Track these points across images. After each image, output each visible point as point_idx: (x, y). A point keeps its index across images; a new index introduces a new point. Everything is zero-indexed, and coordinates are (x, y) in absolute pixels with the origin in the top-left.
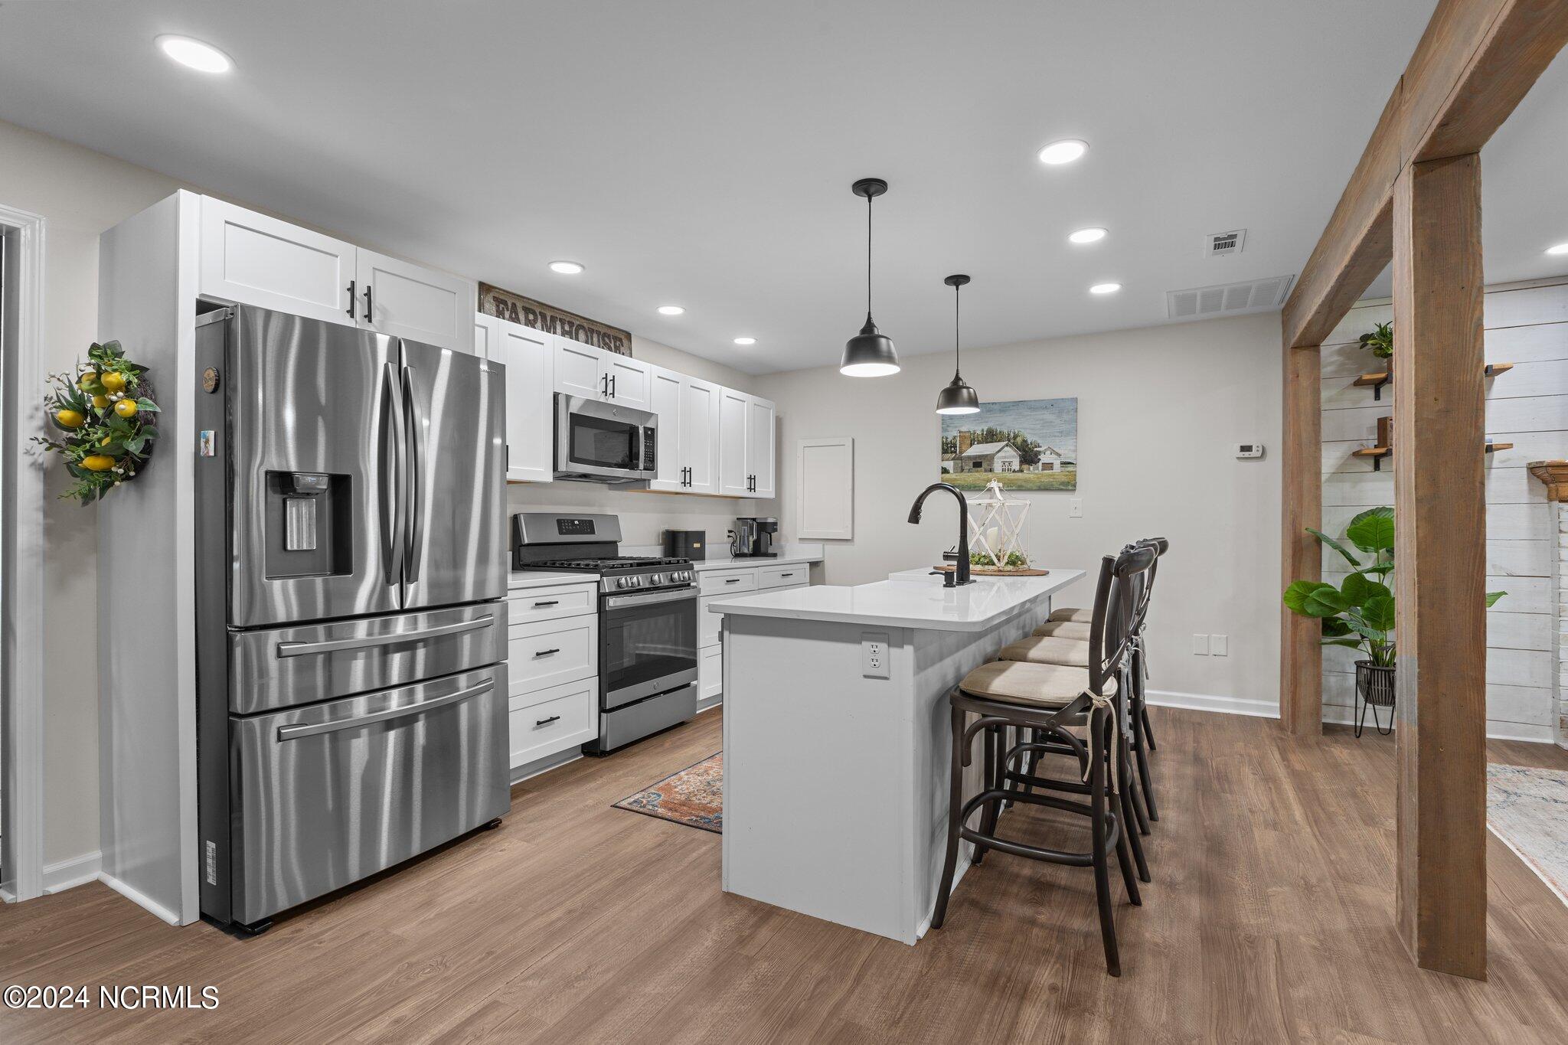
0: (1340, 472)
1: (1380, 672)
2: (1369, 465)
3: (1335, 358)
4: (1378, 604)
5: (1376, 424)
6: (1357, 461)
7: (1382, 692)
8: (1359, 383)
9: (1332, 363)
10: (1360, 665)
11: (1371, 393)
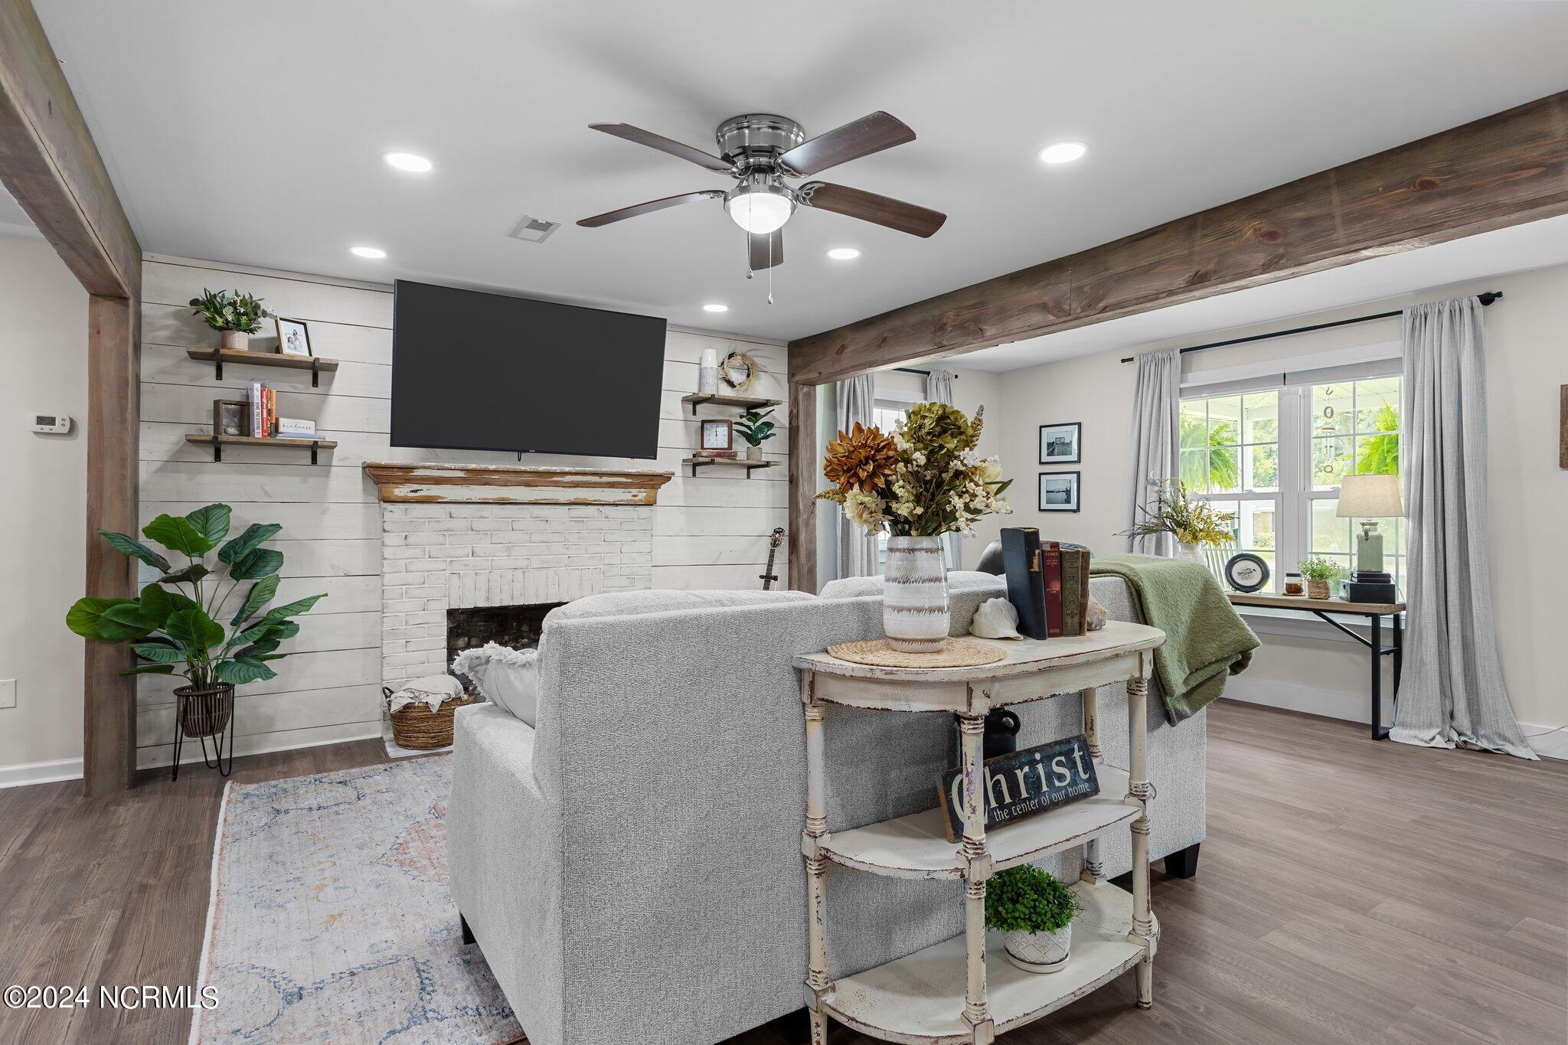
0: (174, 461)
1: (200, 698)
2: (208, 455)
3: (171, 322)
4: (183, 619)
5: (212, 408)
6: (194, 449)
7: (203, 721)
8: (195, 356)
9: (166, 327)
10: (178, 692)
11: (211, 370)
